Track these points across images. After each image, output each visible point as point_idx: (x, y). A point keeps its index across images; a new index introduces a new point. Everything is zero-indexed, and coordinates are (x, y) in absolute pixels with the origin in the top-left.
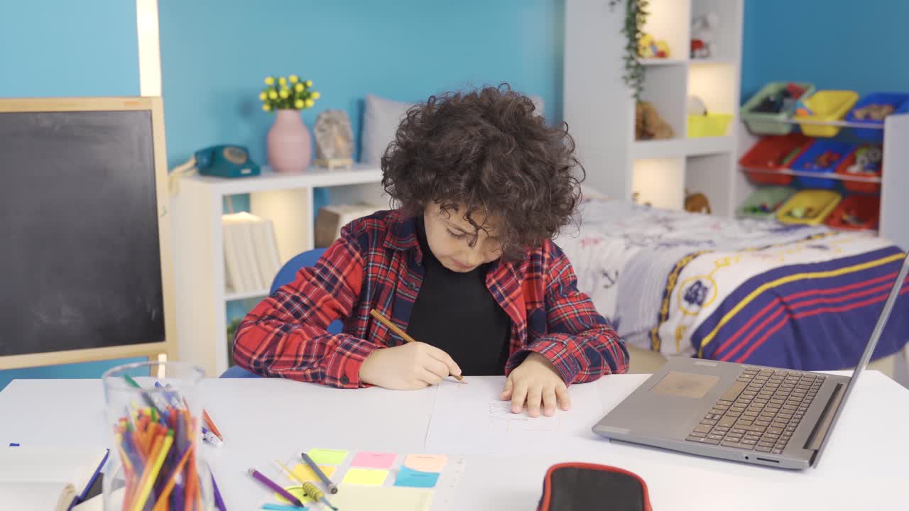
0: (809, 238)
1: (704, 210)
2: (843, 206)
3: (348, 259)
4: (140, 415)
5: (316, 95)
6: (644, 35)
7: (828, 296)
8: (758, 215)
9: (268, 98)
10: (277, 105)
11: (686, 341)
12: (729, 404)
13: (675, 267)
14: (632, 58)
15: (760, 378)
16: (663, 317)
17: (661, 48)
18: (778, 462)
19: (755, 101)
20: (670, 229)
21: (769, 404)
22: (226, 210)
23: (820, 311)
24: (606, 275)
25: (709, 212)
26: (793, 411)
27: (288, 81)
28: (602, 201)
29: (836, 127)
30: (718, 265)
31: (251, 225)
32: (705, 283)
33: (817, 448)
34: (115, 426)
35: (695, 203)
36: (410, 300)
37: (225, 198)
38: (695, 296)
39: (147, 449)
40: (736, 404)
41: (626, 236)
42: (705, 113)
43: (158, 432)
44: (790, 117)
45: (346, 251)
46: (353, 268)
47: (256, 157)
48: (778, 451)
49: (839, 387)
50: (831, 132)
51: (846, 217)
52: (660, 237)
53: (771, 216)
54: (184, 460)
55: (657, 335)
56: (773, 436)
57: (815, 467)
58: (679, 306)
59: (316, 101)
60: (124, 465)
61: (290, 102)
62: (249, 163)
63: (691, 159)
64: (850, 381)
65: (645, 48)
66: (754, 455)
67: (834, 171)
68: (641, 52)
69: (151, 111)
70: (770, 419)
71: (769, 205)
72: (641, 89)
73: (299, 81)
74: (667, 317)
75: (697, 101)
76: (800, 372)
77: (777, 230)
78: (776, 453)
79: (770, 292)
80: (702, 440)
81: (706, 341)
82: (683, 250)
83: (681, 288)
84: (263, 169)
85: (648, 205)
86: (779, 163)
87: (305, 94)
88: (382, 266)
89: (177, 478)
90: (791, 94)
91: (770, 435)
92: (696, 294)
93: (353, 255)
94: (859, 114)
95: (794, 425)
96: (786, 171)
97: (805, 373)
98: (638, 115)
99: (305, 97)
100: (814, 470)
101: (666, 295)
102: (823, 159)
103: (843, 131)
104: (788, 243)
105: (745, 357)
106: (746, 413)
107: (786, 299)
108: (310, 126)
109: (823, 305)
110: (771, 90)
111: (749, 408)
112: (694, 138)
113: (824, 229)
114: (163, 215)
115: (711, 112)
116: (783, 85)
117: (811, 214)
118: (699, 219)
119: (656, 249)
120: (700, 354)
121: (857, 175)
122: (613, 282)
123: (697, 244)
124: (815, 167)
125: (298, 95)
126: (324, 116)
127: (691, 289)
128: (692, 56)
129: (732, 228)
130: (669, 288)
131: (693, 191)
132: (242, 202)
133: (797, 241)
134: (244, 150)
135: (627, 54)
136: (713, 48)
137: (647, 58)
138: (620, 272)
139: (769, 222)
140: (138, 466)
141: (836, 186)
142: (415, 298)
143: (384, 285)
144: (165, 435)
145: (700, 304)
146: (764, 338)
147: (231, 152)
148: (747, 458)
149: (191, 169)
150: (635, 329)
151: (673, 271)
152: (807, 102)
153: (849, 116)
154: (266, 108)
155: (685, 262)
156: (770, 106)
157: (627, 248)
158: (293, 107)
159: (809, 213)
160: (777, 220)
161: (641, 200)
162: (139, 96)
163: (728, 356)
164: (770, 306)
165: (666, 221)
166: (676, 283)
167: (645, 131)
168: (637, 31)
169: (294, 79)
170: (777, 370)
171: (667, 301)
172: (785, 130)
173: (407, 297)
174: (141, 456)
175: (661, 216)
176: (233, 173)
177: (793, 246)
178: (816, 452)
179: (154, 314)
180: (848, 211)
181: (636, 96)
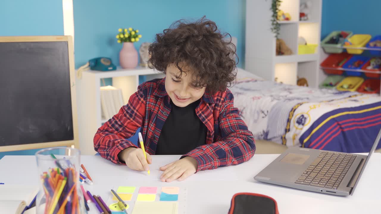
0: (350, 97)
1: (305, 85)
2: (365, 84)
3: (138, 102)
4: (53, 171)
5: (140, 36)
6: (280, 10)
7: (358, 122)
8: (329, 87)
9: (120, 37)
10: (124, 40)
11: (297, 140)
12: (314, 167)
13: (292, 109)
14: (274, 20)
15: (328, 156)
16: (287, 130)
17: (287, 16)
18: (335, 193)
19: (327, 39)
20: (291, 93)
21: (332, 167)
22: (102, 85)
23: (354, 128)
24: (263, 112)
25: (307, 86)
26: (342, 170)
27: (128, 30)
28: (262, 81)
29: (362, 50)
30: (311, 108)
31: (112, 91)
32: (305, 116)
33: (353, 187)
34: (41, 176)
35: (301, 82)
36: (163, 120)
37: (101, 80)
38: (301, 121)
39: (55, 186)
40: (317, 167)
41: (272, 96)
42: (306, 44)
43: (60, 178)
44: (342, 45)
45: (137, 98)
46: (141, 106)
47: (115, 62)
48: (336, 188)
49: (362, 160)
50: (359, 52)
51: (366, 88)
52: (286, 96)
53: (334, 88)
54: (72, 190)
55: (285, 138)
56: (333, 181)
57: (352, 195)
58: (294, 125)
59: (140, 39)
60: (45, 193)
61: (129, 39)
62: (111, 65)
63: (300, 64)
64: (367, 157)
65: (280, 16)
66: (325, 189)
67: (361, 69)
68: (278, 18)
69: (67, 42)
70: (332, 174)
71: (333, 83)
72: (278, 34)
73: (133, 30)
74: (289, 130)
75: (303, 39)
76: (345, 154)
77: (336, 93)
78: (335, 189)
79: (333, 119)
80: (302, 183)
81: (305, 140)
82: (296, 102)
83: (295, 118)
84: (118, 68)
85: (281, 83)
86: (337, 65)
87: (135, 36)
88: (153, 104)
89: (68, 198)
90: (342, 36)
91: (332, 181)
92: (301, 120)
93: (140, 100)
94: (372, 44)
95: (342, 176)
96: (340, 69)
97: (348, 154)
98: (277, 44)
99: (135, 37)
100: (351, 196)
101: (289, 121)
102: (356, 64)
103: (365, 51)
104: (341, 99)
105: (323, 147)
106: (322, 171)
107: (340, 123)
108: (137, 49)
109: (356, 125)
110: (334, 34)
111: (323, 169)
112: (301, 54)
113: (357, 93)
114: (72, 86)
115: (308, 44)
116: (339, 32)
117: (351, 87)
118: (303, 89)
119: (284, 101)
120: (303, 146)
121: (371, 70)
122: (266, 115)
123: (302, 99)
124: (353, 67)
125: (132, 36)
126: (144, 45)
127: (299, 118)
128: (300, 20)
129: (317, 93)
130: (290, 118)
131: (301, 77)
132: (109, 81)
133: (345, 98)
134: (110, 60)
135: (272, 19)
136: (309, 17)
137: (281, 20)
138: (269, 111)
139: (333, 90)
140: (51, 193)
141: (362, 75)
142: (165, 119)
143: (153, 112)
144: (63, 179)
145: (303, 125)
146: (331, 139)
147: (104, 61)
148: (322, 191)
149: (87, 67)
150: (275, 135)
151: (291, 111)
152: (349, 40)
153: (367, 45)
154: (119, 41)
155: (297, 107)
156: (334, 41)
157: (272, 101)
158: (130, 41)
159: (350, 87)
160: (336, 89)
161: (279, 81)
162: (63, 35)
163: (315, 147)
164: (333, 126)
165: (289, 90)
166: (293, 115)
167: (280, 51)
168: (277, 9)
169: (130, 29)
170: (335, 152)
171: (289, 123)
172: (340, 51)
173: (162, 118)
174: (52, 189)
175: (287, 87)
176: (105, 69)
177: (343, 100)
178: (352, 188)
179: (69, 128)
180: (367, 86)
181: (276, 36)
